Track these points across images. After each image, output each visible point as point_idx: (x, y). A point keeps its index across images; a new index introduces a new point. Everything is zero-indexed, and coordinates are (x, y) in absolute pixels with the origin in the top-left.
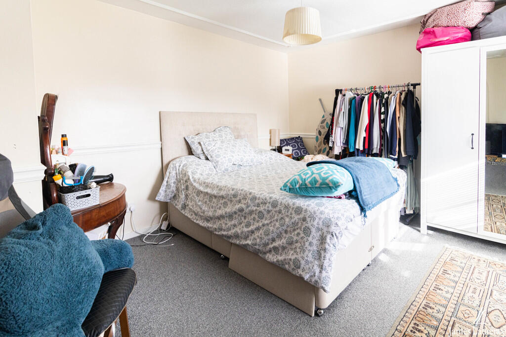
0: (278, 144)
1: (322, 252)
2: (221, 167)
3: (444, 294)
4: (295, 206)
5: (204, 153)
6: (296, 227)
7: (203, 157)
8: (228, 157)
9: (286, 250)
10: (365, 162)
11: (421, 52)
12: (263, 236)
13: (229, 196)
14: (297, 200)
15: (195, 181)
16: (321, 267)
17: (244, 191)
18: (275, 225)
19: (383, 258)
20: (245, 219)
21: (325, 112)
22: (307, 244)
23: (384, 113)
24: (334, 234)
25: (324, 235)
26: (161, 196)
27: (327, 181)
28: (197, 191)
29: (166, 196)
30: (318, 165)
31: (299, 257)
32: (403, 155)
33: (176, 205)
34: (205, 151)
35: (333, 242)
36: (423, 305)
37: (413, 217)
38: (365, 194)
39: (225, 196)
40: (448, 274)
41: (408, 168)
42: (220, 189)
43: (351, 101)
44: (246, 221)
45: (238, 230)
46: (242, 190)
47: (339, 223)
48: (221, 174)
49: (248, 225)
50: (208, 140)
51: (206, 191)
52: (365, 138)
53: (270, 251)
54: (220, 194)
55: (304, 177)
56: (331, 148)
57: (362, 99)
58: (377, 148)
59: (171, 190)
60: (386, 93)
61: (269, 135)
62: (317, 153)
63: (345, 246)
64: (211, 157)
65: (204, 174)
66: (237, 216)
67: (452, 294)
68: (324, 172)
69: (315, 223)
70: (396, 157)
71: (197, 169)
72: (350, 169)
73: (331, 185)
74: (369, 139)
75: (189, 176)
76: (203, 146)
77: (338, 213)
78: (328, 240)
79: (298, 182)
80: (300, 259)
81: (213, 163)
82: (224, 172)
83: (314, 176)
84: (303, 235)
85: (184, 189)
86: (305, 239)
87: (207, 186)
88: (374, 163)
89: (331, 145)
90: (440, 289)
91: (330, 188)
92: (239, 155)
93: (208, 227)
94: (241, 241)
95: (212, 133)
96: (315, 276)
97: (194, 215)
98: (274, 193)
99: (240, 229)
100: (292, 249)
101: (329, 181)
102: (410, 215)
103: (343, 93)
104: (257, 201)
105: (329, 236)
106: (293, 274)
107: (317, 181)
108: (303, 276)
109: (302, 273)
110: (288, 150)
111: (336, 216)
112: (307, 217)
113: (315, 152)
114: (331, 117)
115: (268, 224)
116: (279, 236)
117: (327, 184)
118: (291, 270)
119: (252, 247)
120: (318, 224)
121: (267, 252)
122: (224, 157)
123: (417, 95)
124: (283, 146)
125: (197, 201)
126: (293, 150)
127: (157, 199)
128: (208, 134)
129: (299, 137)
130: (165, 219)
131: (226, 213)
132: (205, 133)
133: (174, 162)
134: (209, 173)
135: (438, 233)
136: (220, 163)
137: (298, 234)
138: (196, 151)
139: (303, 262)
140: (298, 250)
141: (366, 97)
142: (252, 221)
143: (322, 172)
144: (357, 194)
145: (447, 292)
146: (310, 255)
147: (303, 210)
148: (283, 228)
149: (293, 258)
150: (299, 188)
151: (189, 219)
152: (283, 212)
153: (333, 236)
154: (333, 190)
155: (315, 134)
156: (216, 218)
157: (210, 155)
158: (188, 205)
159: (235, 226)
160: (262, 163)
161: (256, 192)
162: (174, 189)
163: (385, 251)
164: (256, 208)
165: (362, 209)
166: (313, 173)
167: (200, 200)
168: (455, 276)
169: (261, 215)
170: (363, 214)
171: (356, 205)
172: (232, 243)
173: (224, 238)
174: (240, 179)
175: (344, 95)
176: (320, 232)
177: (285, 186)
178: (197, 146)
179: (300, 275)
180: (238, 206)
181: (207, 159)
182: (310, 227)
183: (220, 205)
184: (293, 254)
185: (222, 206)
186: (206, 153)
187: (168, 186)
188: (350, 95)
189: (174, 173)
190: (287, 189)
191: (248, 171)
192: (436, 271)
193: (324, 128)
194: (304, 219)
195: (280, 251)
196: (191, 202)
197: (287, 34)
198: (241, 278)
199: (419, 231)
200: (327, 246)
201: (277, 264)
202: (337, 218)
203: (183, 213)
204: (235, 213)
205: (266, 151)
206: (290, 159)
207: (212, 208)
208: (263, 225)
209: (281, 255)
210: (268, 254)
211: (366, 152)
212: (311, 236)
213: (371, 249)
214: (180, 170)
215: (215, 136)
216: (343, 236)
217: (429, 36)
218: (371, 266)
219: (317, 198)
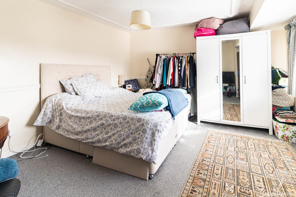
0: (123, 83)
1: (153, 142)
2: (87, 99)
3: (210, 153)
4: (137, 118)
5: (74, 91)
6: (138, 130)
7: (73, 93)
8: (92, 92)
9: (132, 144)
10: (172, 91)
11: (196, 38)
12: (117, 138)
13: (94, 117)
14: (138, 114)
15: (68, 109)
16: (153, 150)
17: (104, 112)
18: (125, 130)
19: (182, 140)
20: (105, 129)
21: (150, 66)
22: (144, 138)
23: (180, 67)
24: (159, 131)
25: (154, 132)
26: (38, 122)
27: (155, 102)
28: (69, 116)
29: (42, 122)
30: (149, 94)
31: (140, 147)
32: (189, 87)
33: (51, 127)
34: (75, 89)
35: (159, 135)
36: (201, 160)
37: (193, 117)
38: (174, 107)
39: (91, 117)
40: (210, 142)
41: (191, 93)
42: (88, 113)
43: (164, 60)
44: (105, 131)
45: (100, 137)
46: (103, 112)
47: (162, 124)
48: (87, 103)
49: (107, 133)
50: (78, 82)
51: (76, 115)
52: (171, 79)
53: (122, 147)
54: (88, 116)
55: (142, 101)
56: (154, 85)
57: (170, 59)
58: (177, 84)
59: (48, 117)
60: (181, 57)
61: (118, 78)
62: (146, 88)
63: (165, 136)
64: (80, 93)
65: (75, 104)
66: (99, 128)
67: (213, 152)
68: (153, 97)
69: (149, 126)
70: (186, 88)
71: (69, 101)
72: (166, 95)
73: (157, 104)
74: (173, 80)
75: (63, 107)
76: (74, 86)
77: (161, 119)
78: (156, 135)
79: (139, 104)
80: (141, 148)
81: (82, 97)
82: (89, 102)
83: (148, 100)
84: (142, 134)
85: (58, 115)
86: (143, 136)
87: (77, 112)
88: (177, 92)
89: (154, 83)
90: (207, 151)
91: (157, 106)
92: (99, 91)
93: (78, 139)
94: (102, 144)
95: (81, 78)
96: (149, 156)
97: (66, 132)
98: (124, 111)
99: (101, 136)
100: (135, 143)
101: (156, 102)
102: (193, 116)
103: (160, 56)
104: (113, 118)
105: (157, 132)
106: (136, 158)
107: (150, 103)
108: (142, 157)
109: (141, 156)
110: (130, 87)
111: (160, 121)
112: (144, 123)
113: (145, 87)
114: (154, 69)
115: (120, 131)
116: (128, 137)
117: (155, 104)
118: (135, 155)
119: (110, 146)
120: (151, 126)
121: (120, 148)
122: (90, 93)
123: (194, 58)
124: (126, 85)
125: (70, 122)
126: (132, 87)
127: (35, 124)
128: (78, 78)
129: (136, 79)
130: (41, 138)
131: (91, 128)
132: (76, 78)
133: (51, 98)
134: (78, 104)
135: (205, 124)
136: (86, 96)
137: (140, 133)
138: (68, 89)
139: (142, 149)
140: (139, 143)
141: (172, 58)
142: (110, 130)
143: (152, 98)
144: (170, 108)
145: (211, 151)
146: (146, 145)
147: (142, 119)
148: (130, 131)
149: (136, 148)
150: (139, 107)
151: (62, 135)
152: (130, 122)
153: (159, 132)
154: (159, 107)
155: (145, 77)
156: (84, 132)
157: (79, 92)
158: (61, 126)
159: (98, 135)
160: (114, 95)
161: (112, 112)
162: (50, 116)
163: (182, 137)
164: (113, 122)
165: (173, 116)
166: (147, 99)
167: (71, 121)
168: (213, 143)
169: (116, 126)
170: (173, 118)
171: (170, 114)
172: (95, 146)
173: (89, 144)
174: (101, 105)
175: (161, 57)
176: (152, 131)
177: (131, 107)
178: (69, 86)
179: (141, 157)
180: (100, 122)
181: (77, 94)
182: (146, 128)
183: (87, 123)
184: (136, 146)
185: (88, 124)
186: (76, 90)
187: (45, 114)
188: (163, 57)
189: (50, 105)
190: (133, 108)
191: (106, 100)
192: (205, 142)
193: (150, 74)
194: (143, 125)
195: (128, 146)
196: (64, 124)
197: (133, 23)
198: (101, 168)
199: (197, 124)
200: (156, 138)
201: (126, 154)
202: (161, 122)
203: (57, 132)
204: (98, 127)
205: (116, 88)
206: (131, 92)
207: (81, 126)
208: (118, 132)
209: (129, 148)
210: (120, 149)
211: (172, 86)
212: (147, 134)
213: (176, 136)
214: (56, 103)
215: (83, 79)
216: (164, 131)
217: (199, 31)
218: (176, 146)
219: (149, 112)
